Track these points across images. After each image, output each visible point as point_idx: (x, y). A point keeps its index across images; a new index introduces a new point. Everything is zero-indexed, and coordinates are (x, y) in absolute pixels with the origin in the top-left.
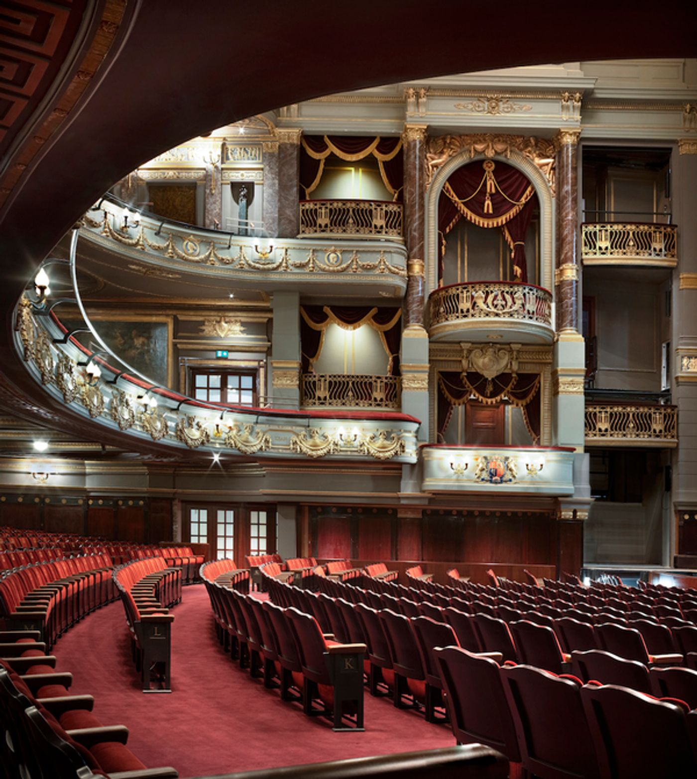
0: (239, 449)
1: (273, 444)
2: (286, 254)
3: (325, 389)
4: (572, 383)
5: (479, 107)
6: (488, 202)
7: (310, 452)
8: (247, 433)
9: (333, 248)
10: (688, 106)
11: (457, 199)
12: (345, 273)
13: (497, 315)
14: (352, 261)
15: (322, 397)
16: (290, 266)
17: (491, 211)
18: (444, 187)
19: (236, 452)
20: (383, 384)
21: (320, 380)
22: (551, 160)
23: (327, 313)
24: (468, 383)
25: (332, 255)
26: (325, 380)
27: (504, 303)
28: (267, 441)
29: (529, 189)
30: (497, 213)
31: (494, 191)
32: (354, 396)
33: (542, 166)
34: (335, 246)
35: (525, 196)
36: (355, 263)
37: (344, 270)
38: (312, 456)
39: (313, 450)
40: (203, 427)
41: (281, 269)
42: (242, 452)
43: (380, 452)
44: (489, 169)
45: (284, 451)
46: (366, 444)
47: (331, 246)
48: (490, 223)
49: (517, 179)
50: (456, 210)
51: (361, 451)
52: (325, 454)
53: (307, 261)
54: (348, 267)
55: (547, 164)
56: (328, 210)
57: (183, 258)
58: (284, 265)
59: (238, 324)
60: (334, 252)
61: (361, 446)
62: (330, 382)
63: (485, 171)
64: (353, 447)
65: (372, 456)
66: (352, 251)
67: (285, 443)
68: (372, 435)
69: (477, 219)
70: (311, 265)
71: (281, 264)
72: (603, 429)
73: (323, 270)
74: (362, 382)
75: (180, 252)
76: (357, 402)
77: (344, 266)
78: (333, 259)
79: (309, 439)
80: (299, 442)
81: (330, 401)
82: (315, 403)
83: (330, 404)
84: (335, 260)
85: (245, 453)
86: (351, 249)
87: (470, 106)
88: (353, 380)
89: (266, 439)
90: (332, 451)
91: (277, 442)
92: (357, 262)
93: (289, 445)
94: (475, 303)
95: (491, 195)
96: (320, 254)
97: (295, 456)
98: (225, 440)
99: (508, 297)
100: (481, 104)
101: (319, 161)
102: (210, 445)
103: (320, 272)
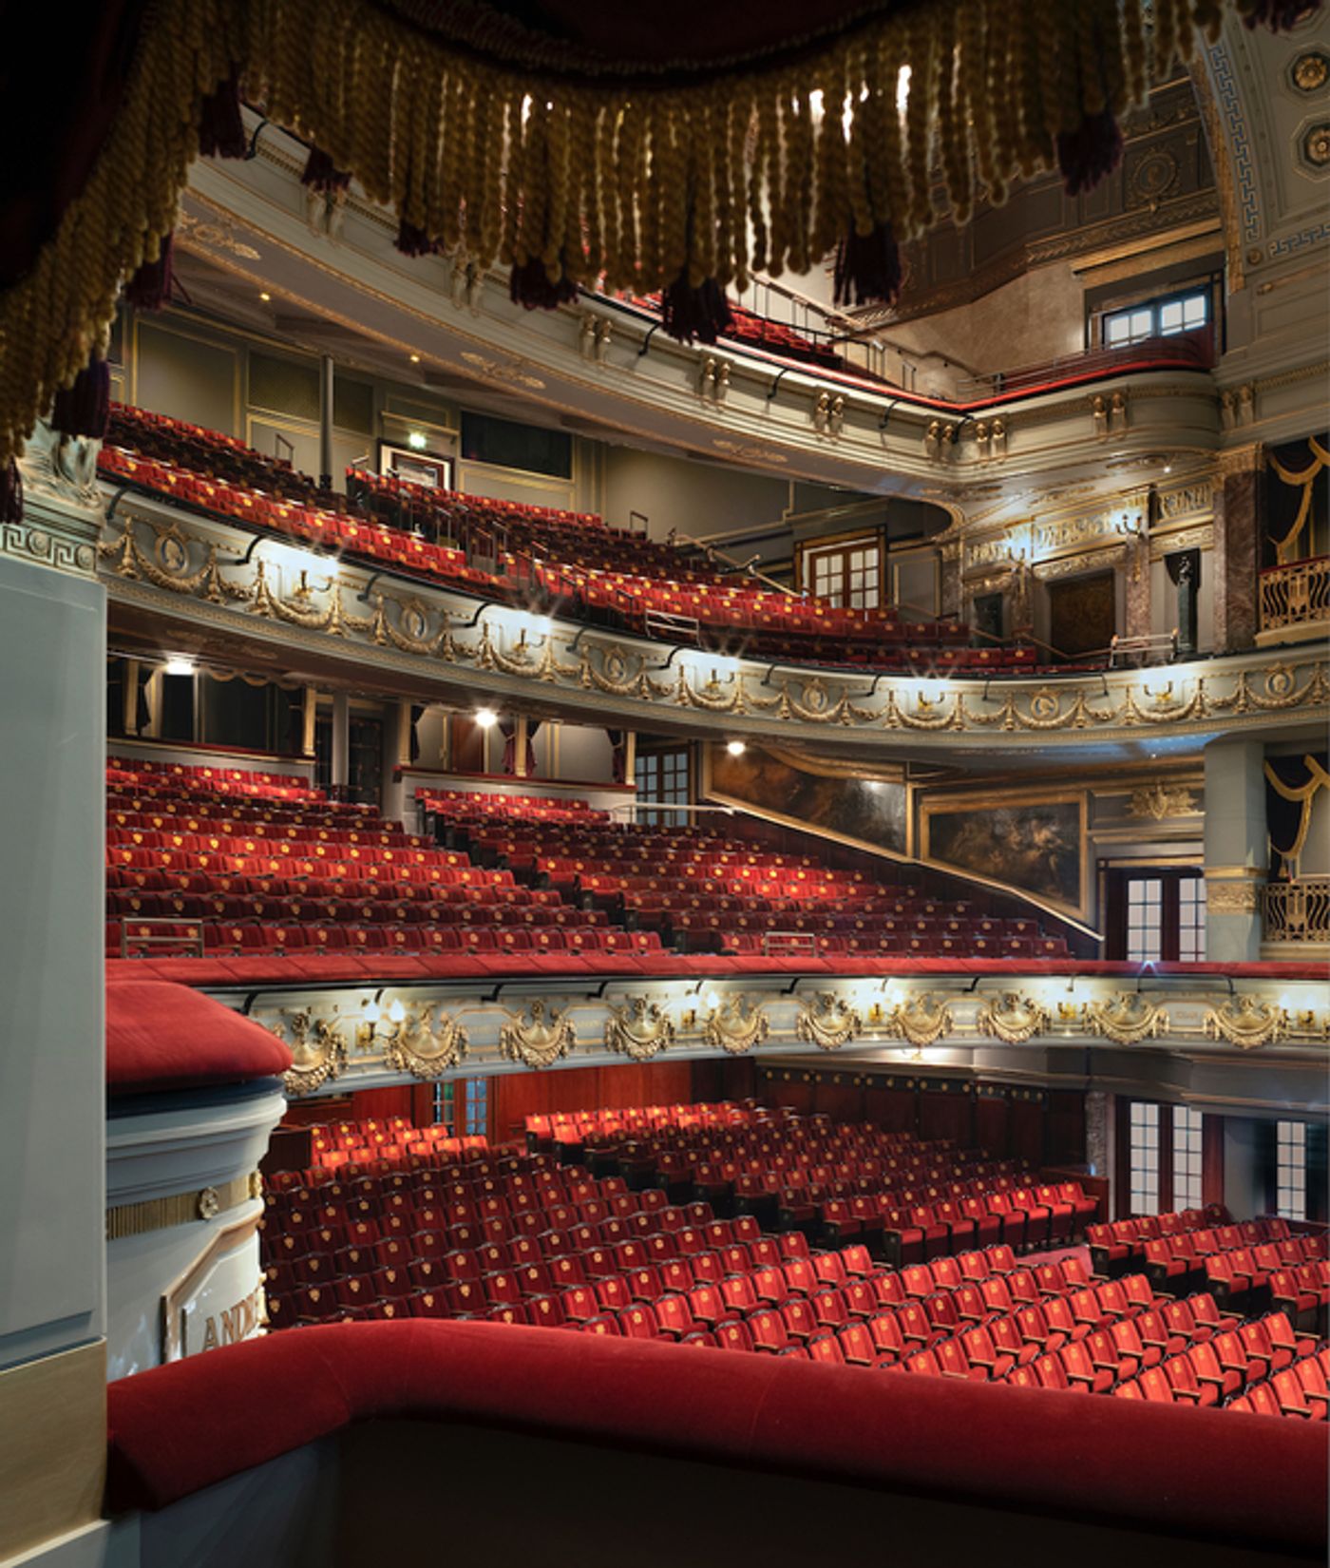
0: (1108, 1037)
1: (1171, 1025)
2: (1201, 688)
3: (1300, 910)
7: (1237, 1040)
8: (1124, 1009)
9: (1277, 665)
12: (1301, 707)
14: (1314, 683)
15: (1297, 925)
16: (1209, 710)
19: (1103, 1042)
21: (1291, 895)
23: (1311, 768)
25: (1279, 677)
26: (1302, 895)
28: (1161, 1021)
34: (1282, 661)
36: (1318, 686)
37: (1301, 700)
38: (1241, 1046)
39: (1242, 1035)
40: (1038, 1006)
41: (1191, 717)
42: (1115, 1041)
45: (1192, 1037)
47: (1273, 662)
51: (1327, 1038)
52: (1264, 1043)
53: (1234, 695)
54: (1306, 694)
56: (1306, 580)
57: (1030, 726)
58: (1197, 707)
59: (1186, 794)
60: (1282, 671)
61: (1327, 1029)
62: (1310, 898)
64: (1316, 1031)
66: (1313, 665)
67: (1194, 1022)
70: (1241, 702)
71: (1192, 706)
73: (1262, 707)
75: (1025, 718)
77: (1297, 695)
78: (1279, 683)
79: (1236, 1016)
80: (1217, 1021)
81: (1311, 932)
82: (1284, 937)
83: (1310, 937)
84: (1283, 685)
85: (1121, 1043)
86: (1311, 661)
89: (1159, 1019)
90: (1275, 1037)
91: (1179, 1022)
92: (1322, 683)
93: (1201, 1026)
96: (1255, 680)
97: (1212, 1045)
98: (1082, 1023)
101: (1302, 486)
102: (1054, 1034)
103: (1259, 711)
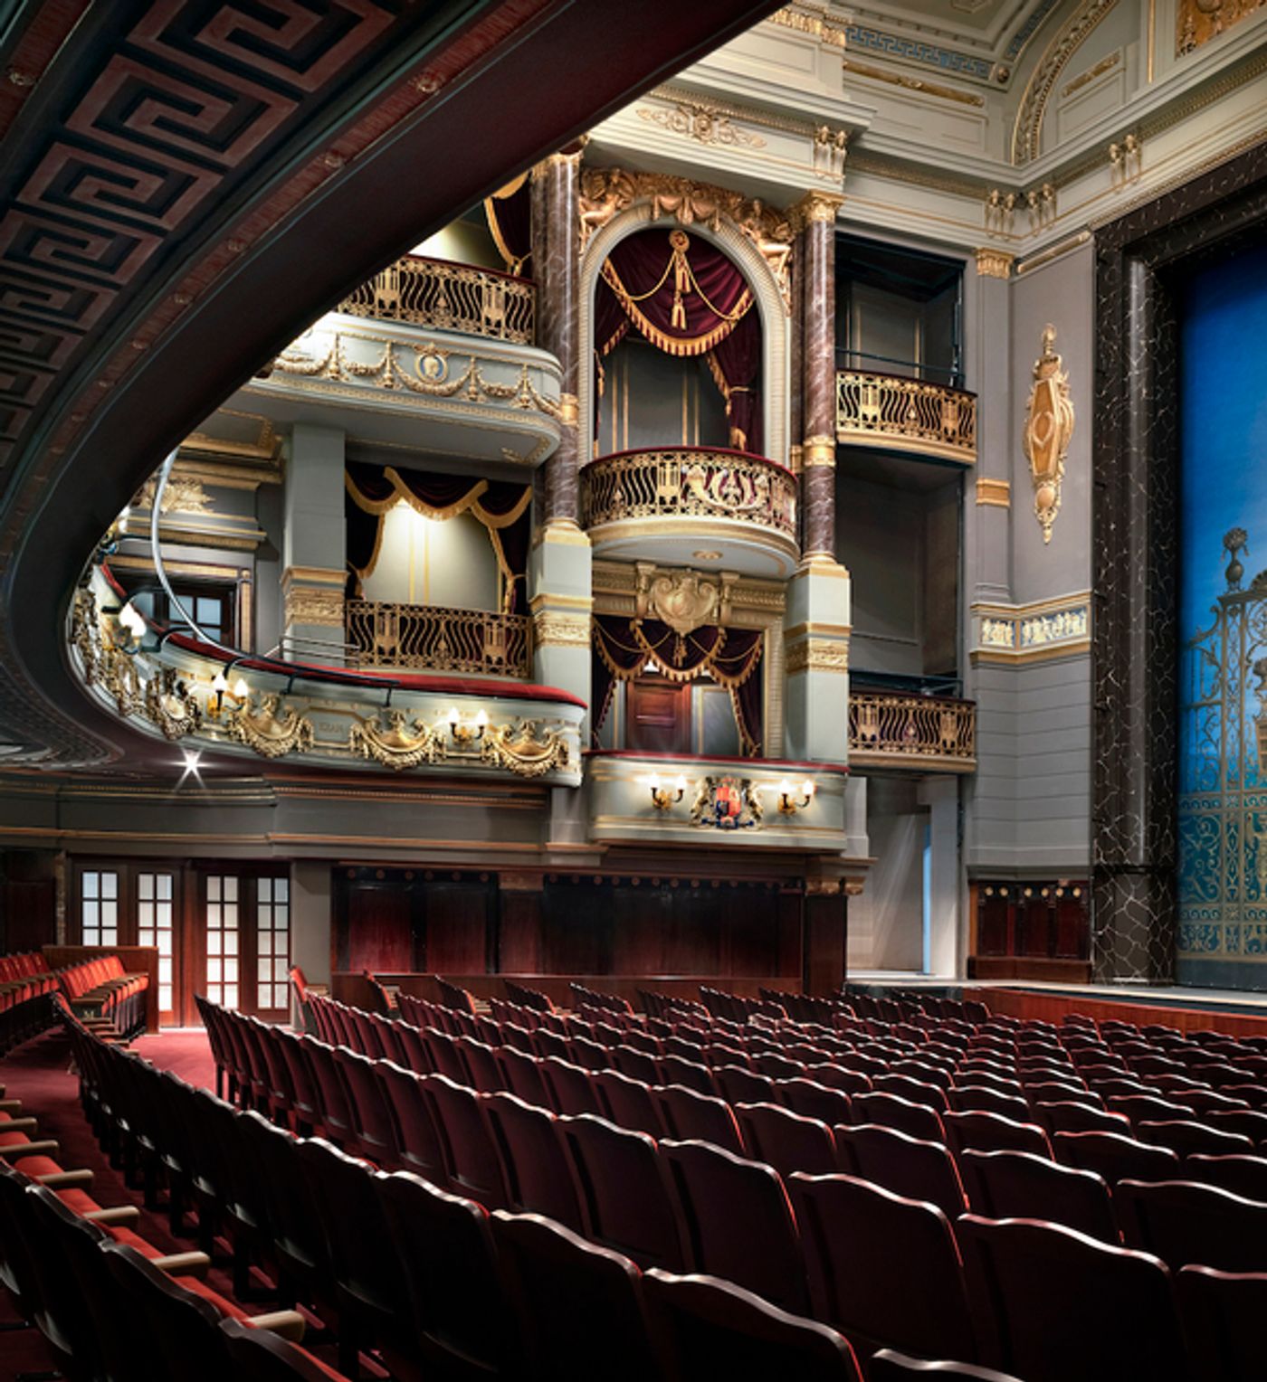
0: (254, 747)
1: (316, 739)
2: (337, 346)
3: (392, 632)
4: (830, 651)
5: (679, 122)
6: (678, 308)
7: (388, 758)
8: (268, 713)
9: (432, 346)
10: (995, 194)
11: (625, 293)
12: (452, 398)
13: (727, 513)
14: (469, 377)
15: (387, 648)
16: (344, 371)
17: (683, 325)
18: (603, 268)
19: (247, 752)
20: (503, 630)
21: (381, 614)
22: (785, 248)
23: (394, 481)
24: (644, 640)
25: (429, 361)
26: (393, 615)
27: (738, 492)
28: (305, 732)
29: (745, 295)
30: (691, 333)
31: (688, 289)
32: (449, 650)
33: (771, 255)
34: (436, 342)
35: (738, 307)
36: (473, 381)
37: (452, 393)
38: (392, 767)
39: (394, 754)
40: (190, 692)
41: (327, 375)
42: (261, 753)
43: (524, 762)
44: (681, 246)
45: (338, 754)
46: (496, 745)
47: (428, 340)
48: (681, 348)
49: (726, 272)
50: (622, 314)
51: (488, 758)
52: (419, 763)
53: (379, 365)
54: (460, 387)
55: (779, 254)
56: (397, 276)
58: (332, 366)
59: (198, 488)
60: (434, 354)
61: (487, 748)
62: (403, 620)
63: (672, 250)
64: (472, 751)
65: (508, 768)
66: (469, 357)
67: (338, 736)
68: (507, 727)
69: (660, 336)
70: (387, 375)
71: (326, 363)
72: (869, 736)
73: (413, 388)
74: (463, 625)
76: (455, 661)
77: (453, 384)
78: (432, 367)
79: (385, 732)
80: (366, 737)
81: (403, 657)
82: (371, 661)
83: (402, 663)
84: (436, 370)
85: (265, 755)
86: (468, 353)
87: (664, 119)
88: (448, 617)
89: (304, 727)
90: (431, 757)
91: (323, 735)
92: (477, 380)
93: (347, 742)
94: (688, 488)
95: (684, 295)
96: (404, 354)
97: (359, 765)
98: (227, 726)
99: (745, 482)
100: (682, 118)
102: (201, 735)
103: (406, 391)
